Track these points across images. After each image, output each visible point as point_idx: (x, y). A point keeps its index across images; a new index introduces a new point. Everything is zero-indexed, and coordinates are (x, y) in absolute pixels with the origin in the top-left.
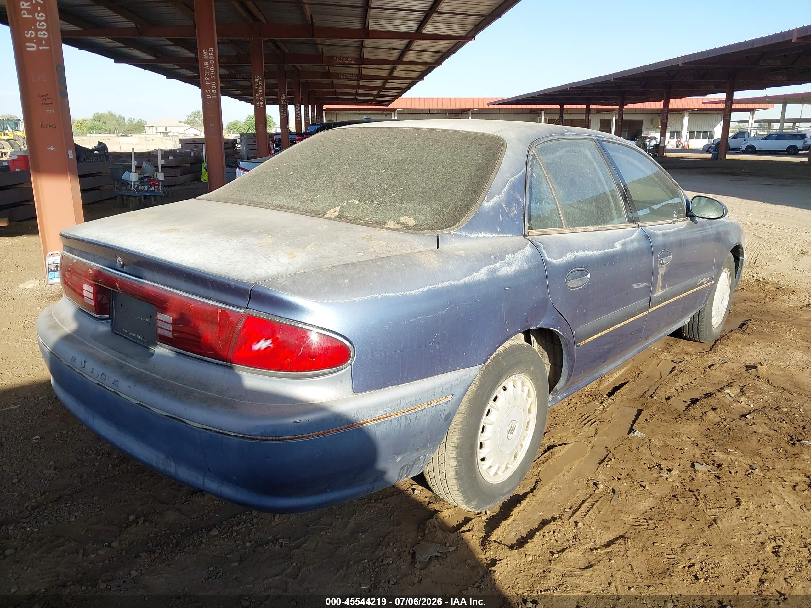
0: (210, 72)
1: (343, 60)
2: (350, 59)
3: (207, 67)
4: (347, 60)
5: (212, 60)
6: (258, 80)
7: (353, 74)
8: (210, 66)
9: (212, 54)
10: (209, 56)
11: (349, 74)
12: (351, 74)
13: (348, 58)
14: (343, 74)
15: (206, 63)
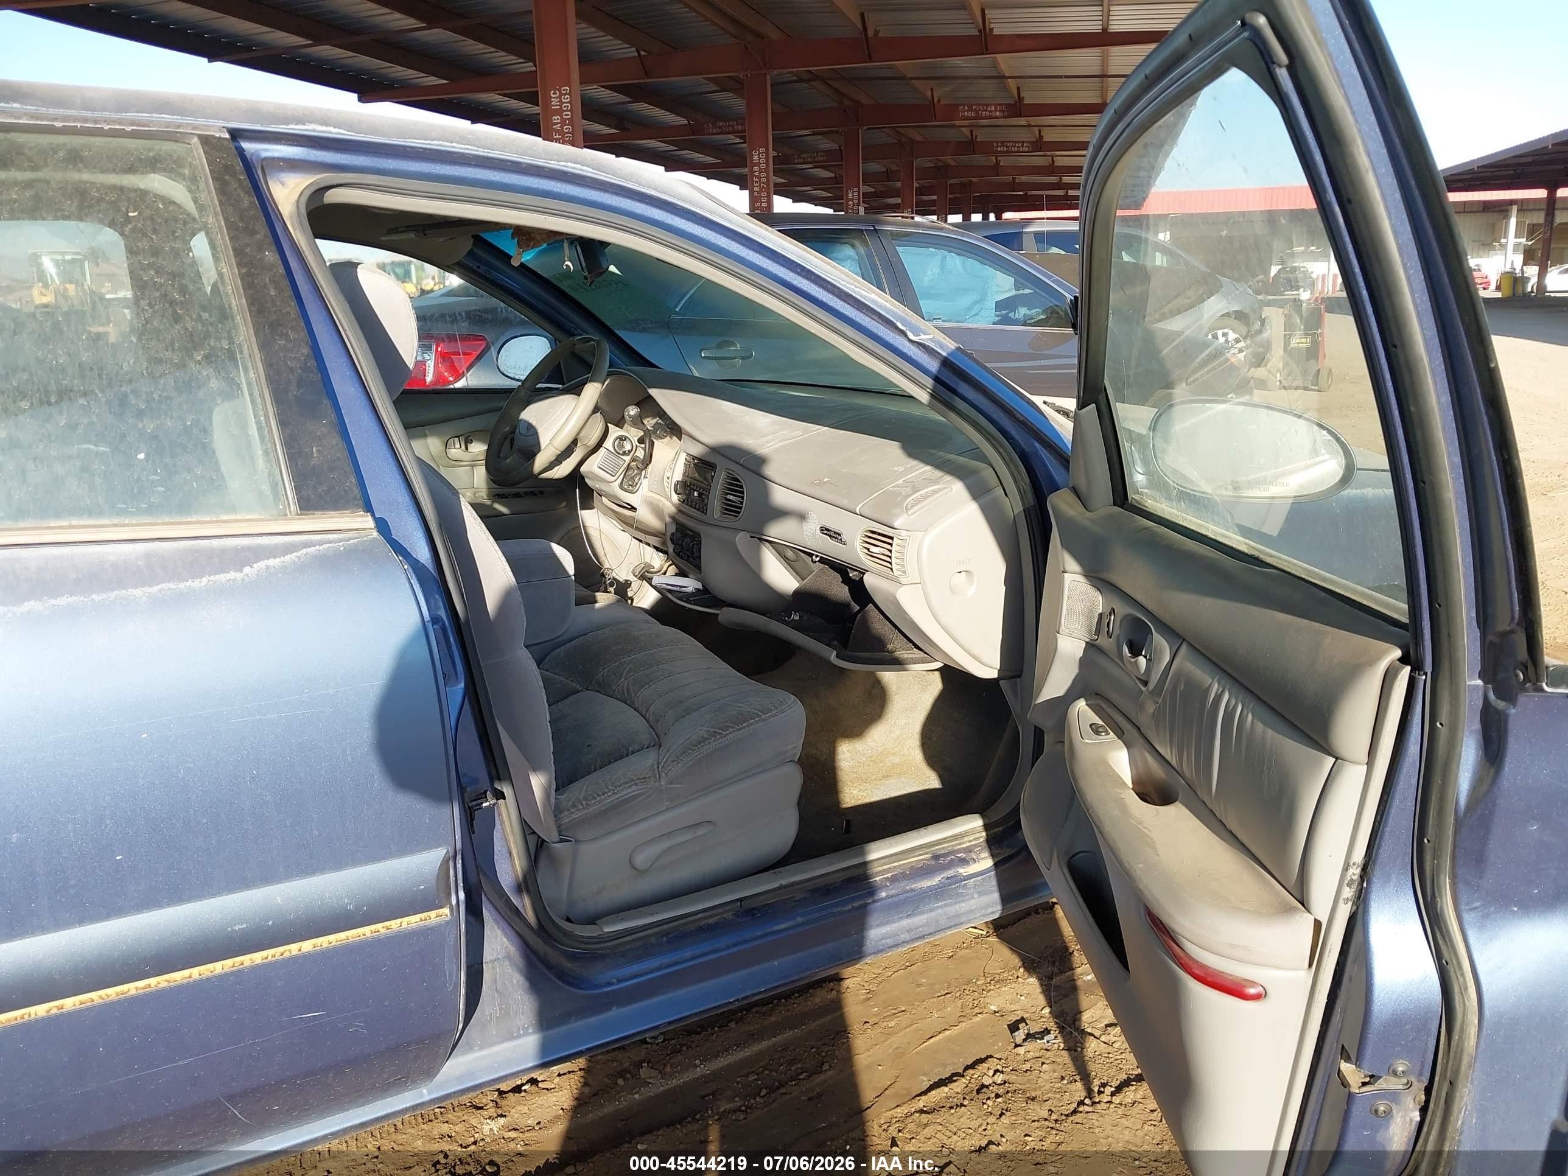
0: (563, 136)
1: (976, 112)
2: (993, 108)
3: (558, 127)
4: (986, 111)
5: (567, 111)
6: (760, 158)
7: (1023, 142)
8: (563, 123)
9: (566, 99)
10: (562, 103)
11: (1016, 142)
12: (1019, 142)
13: (987, 105)
14: (1003, 143)
15: (556, 119)
